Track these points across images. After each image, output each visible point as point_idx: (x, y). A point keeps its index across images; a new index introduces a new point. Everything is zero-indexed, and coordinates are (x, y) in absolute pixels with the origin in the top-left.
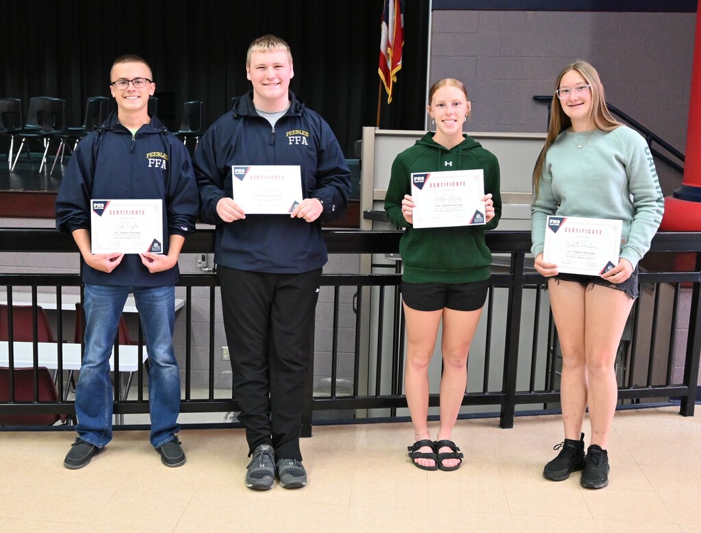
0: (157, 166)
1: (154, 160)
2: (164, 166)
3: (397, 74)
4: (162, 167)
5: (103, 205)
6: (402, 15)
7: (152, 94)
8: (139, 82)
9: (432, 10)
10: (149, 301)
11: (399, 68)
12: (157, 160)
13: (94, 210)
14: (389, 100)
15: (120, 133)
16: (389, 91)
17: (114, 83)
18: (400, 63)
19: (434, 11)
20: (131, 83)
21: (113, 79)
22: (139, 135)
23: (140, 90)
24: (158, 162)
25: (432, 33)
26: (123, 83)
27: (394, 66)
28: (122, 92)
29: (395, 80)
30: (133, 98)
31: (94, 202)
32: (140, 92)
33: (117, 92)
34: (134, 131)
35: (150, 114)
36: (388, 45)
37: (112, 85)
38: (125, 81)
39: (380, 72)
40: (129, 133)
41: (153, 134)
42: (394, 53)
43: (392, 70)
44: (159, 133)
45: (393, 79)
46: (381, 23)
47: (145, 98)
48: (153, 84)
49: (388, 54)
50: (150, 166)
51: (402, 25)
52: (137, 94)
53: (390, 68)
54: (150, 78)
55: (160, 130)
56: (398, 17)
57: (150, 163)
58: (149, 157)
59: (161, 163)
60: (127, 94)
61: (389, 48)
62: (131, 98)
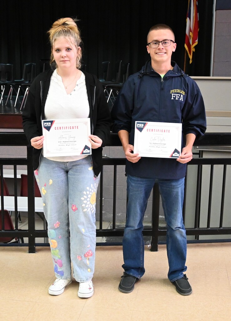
0: (177, 99)
1: (175, 94)
2: (182, 99)
3: (195, 47)
4: (180, 100)
5: (143, 125)
6: (198, 14)
7: (174, 51)
8: (166, 43)
9: (216, 11)
10: (169, 188)
11: (196, 43)
12: (177, 95)
13: (137, 128)
14: (191, 62)
15: (153, 77)
16: (191, 57)
17: (149, 44)
18: (197, 41)
19: (217, 11)
20: (160, 43)
21: (149, 41)
22: (165, 78)
23: (166, 48)
24: (178, 96)
25: (215, 23)
26: (156, 43)
27: (193, 43)
28: (154, 50)
29: (194, 51)
30: (162, 53)
31: (137, 123)
32: (166, 50)
33: (151, 50)
34: (162, 76)
35: (173, 64)
36: (190, 30)
37: (148, 45)
38: (157, 42)
39: (186, 46)
40: (160, 77)
41: (175, 77)
42: (194, 35)
43: (192, 45)
44: (179, 76)
45: (193, 50)
46: (186, 18)
47: (170, 54)
48: (175, 44)
49: (190, 36)
50: (172, 99)
51: (198, 19)
52: (164, 51)
53: (191, 43)
54: (173, 39)
55: (180, 74)
56: (196, 15)
57: (173, 96)
58: (172, 93)
59: (180, 97)
60: (157, 51)
61: (191, 33)
62: (160, 53)
